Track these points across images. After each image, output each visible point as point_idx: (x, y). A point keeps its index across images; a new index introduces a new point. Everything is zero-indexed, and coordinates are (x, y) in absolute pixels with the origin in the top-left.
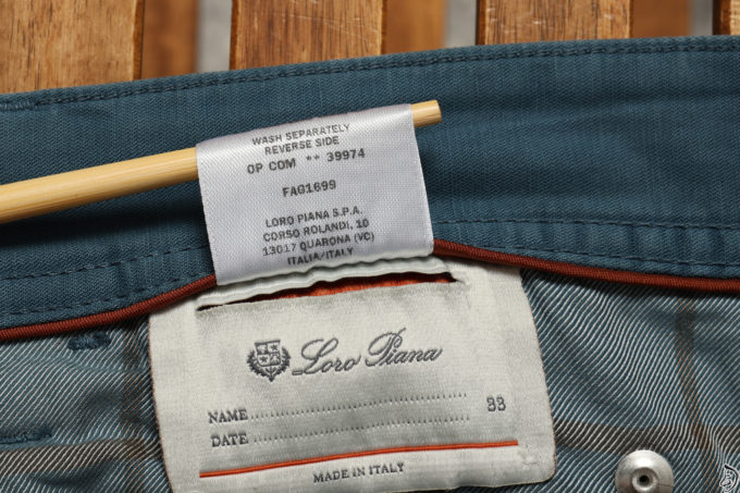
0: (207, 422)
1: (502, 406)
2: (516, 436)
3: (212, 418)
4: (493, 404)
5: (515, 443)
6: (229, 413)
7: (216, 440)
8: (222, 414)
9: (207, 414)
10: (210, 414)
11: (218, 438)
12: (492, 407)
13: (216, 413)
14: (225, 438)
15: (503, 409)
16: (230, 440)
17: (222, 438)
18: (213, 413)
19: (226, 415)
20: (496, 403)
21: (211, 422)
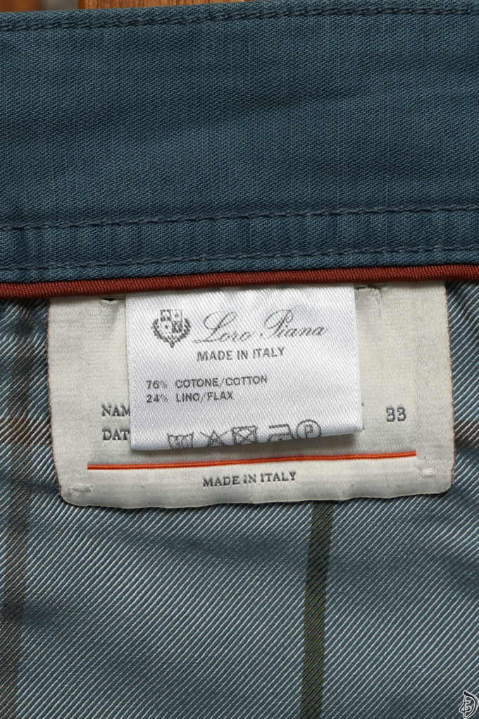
0: (100, 415)
1: (402, 416)
2: (414, 446)
3: (105, 410)
4: (393, 414)
5: (413, 454)
6: (123, 407)
7: (107, 434)
8: (116, 408)
9: (101, 407)
10: (103, 406)
11: (110, 432)
12: (391, 417)
13: (110, 407)
14: (116, 432)
15: (403, 420)
16: (122, 435)
17: (113, 433)
18: (107, 407)
19: (121, 410)
20: (396, 413)
21: (104, 415)
